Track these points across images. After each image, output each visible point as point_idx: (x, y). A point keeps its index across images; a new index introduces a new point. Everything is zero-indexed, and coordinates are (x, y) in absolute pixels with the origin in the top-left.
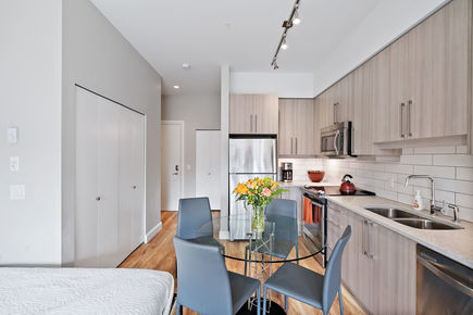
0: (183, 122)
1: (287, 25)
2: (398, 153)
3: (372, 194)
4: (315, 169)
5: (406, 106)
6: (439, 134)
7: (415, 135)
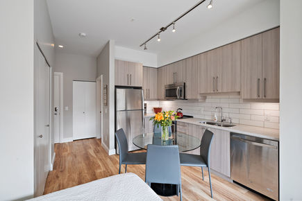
0: (62, 74)
1: (162, 29)
2: (205, 98)
3: (192, 117)
4: (157, 106)
5: (216, 79)
6: (229, 91)
7: (220, 91)
